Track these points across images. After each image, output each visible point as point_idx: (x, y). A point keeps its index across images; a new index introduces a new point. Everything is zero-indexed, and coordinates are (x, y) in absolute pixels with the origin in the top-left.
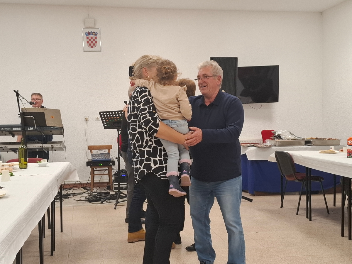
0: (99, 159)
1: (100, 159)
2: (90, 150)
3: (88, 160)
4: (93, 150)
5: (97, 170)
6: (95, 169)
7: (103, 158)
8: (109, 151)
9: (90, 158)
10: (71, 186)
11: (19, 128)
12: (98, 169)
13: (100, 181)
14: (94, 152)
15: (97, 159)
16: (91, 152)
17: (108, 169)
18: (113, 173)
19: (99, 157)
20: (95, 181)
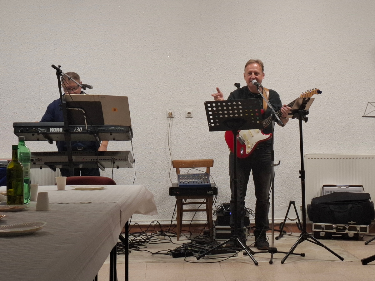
0: (190, 184)
1: (192, 184)
2: (175, 169)
3: (173, 184)
4: (180, 169)
5: (187, 202)
6: (183, 200)
7: (198, 182)
8: (208, 171)
9: (176, 181)
10: (144, 230)
11: (60, 128)
12: (188, 200)
13: (193, 222)
14: (183, 171)
15: (188, 184)
16: (178, 172)
17: (205, 201)
18: (214, 208)
19: (191, 181)
20: (184, 223)
